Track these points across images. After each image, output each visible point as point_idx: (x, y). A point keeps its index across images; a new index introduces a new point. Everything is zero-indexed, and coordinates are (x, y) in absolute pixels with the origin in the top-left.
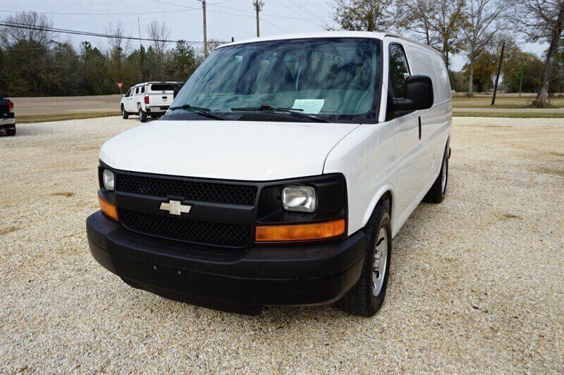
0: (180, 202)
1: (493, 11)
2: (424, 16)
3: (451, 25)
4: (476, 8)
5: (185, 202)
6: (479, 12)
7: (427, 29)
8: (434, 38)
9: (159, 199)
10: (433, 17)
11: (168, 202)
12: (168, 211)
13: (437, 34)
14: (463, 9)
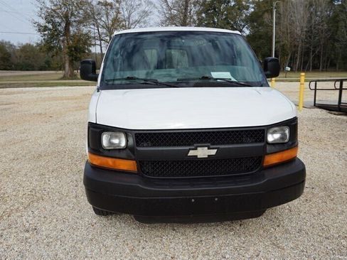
0: (206, 148)
1: (137, 18)
2: (94, 18)
3: (112, 25)
4: (126, 15)
5: (211, 147)
6: (129, 18)
7: (98, 27)
8: (103, 33)
9: (188, 148)
10: (100, 19)
11: (196, 149)
12: (197, 156)
13: (105, 31)
14: (119, 15)
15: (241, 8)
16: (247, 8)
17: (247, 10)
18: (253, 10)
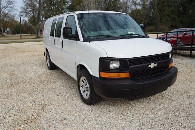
0: (154, 63)
5: (156, 62)
9: (148, 64)
12: (151, 67)
15: (65, 2)
16: (68, 2)
17: (68, 3)
18: (70, 3)
